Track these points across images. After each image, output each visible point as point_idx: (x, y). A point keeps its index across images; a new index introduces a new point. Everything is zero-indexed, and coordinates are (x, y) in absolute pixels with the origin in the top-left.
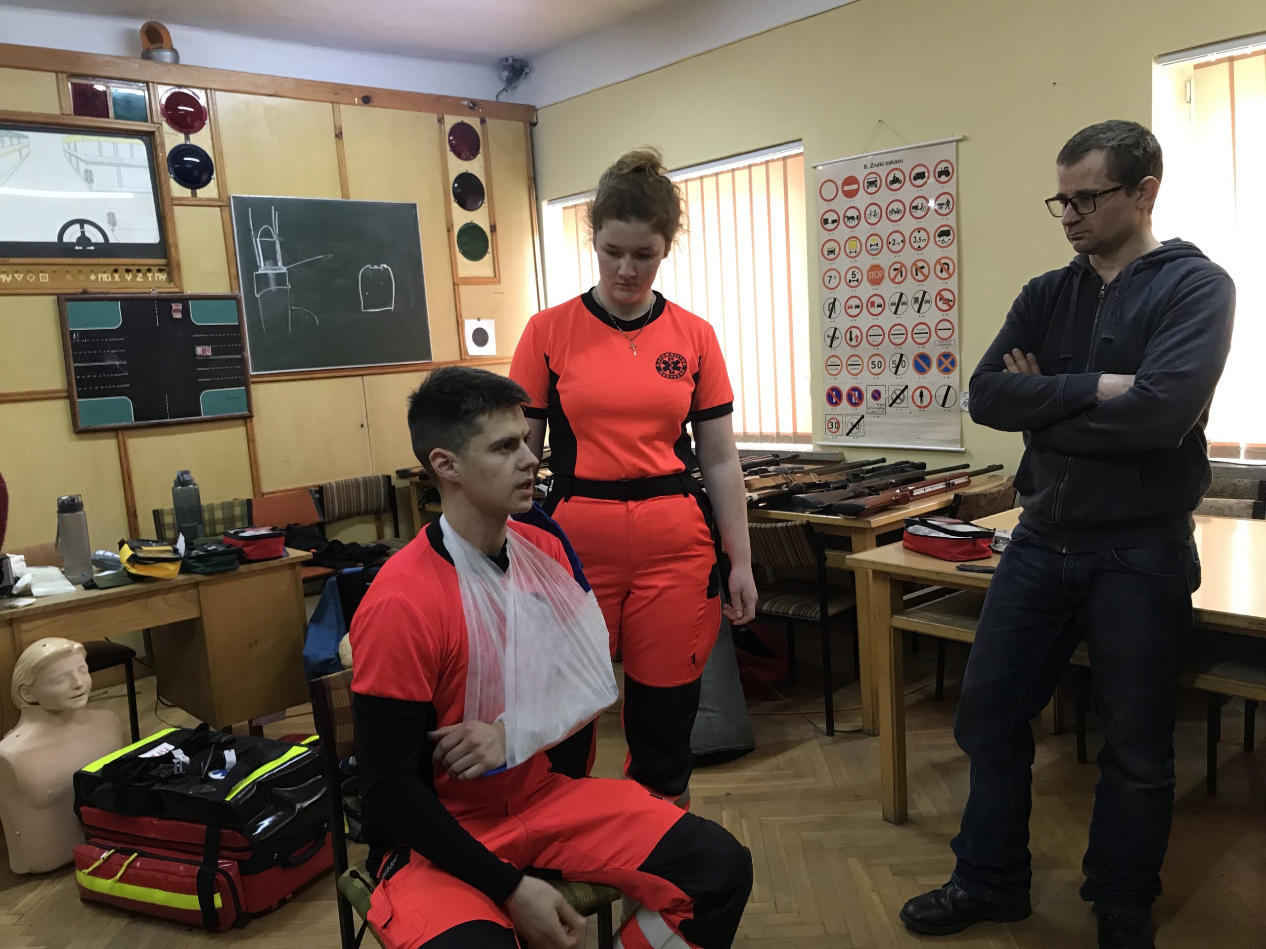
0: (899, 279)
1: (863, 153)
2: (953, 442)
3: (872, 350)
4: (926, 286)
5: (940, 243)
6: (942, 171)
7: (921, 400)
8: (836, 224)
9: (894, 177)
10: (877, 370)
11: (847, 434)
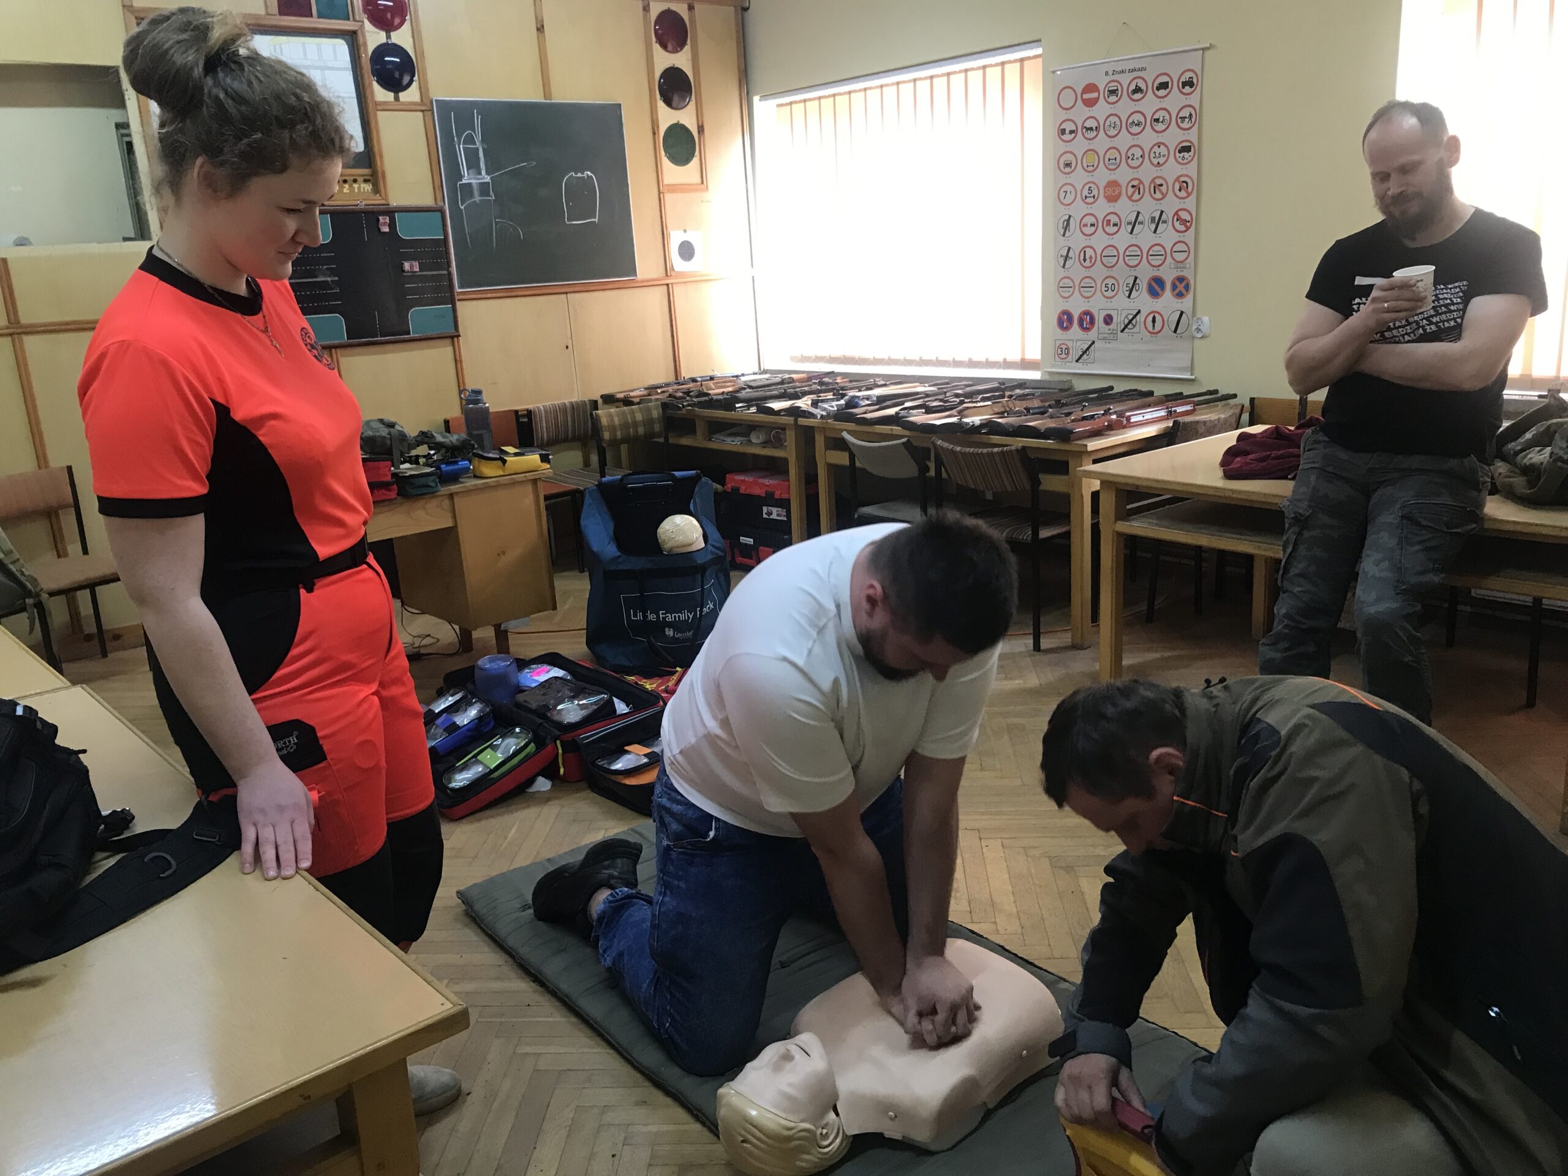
0: (1136, 196)
1: (1105, 59)
2: (1182, 370)
3: (1106, 272)
4: (1164, 205)
5: (1180, 160)
6: (1186, 81)
7: (1154, 325)
8: (1073, 135)
9: (1137, 86)
10: (1110, 294)
11: (1077, 361)
